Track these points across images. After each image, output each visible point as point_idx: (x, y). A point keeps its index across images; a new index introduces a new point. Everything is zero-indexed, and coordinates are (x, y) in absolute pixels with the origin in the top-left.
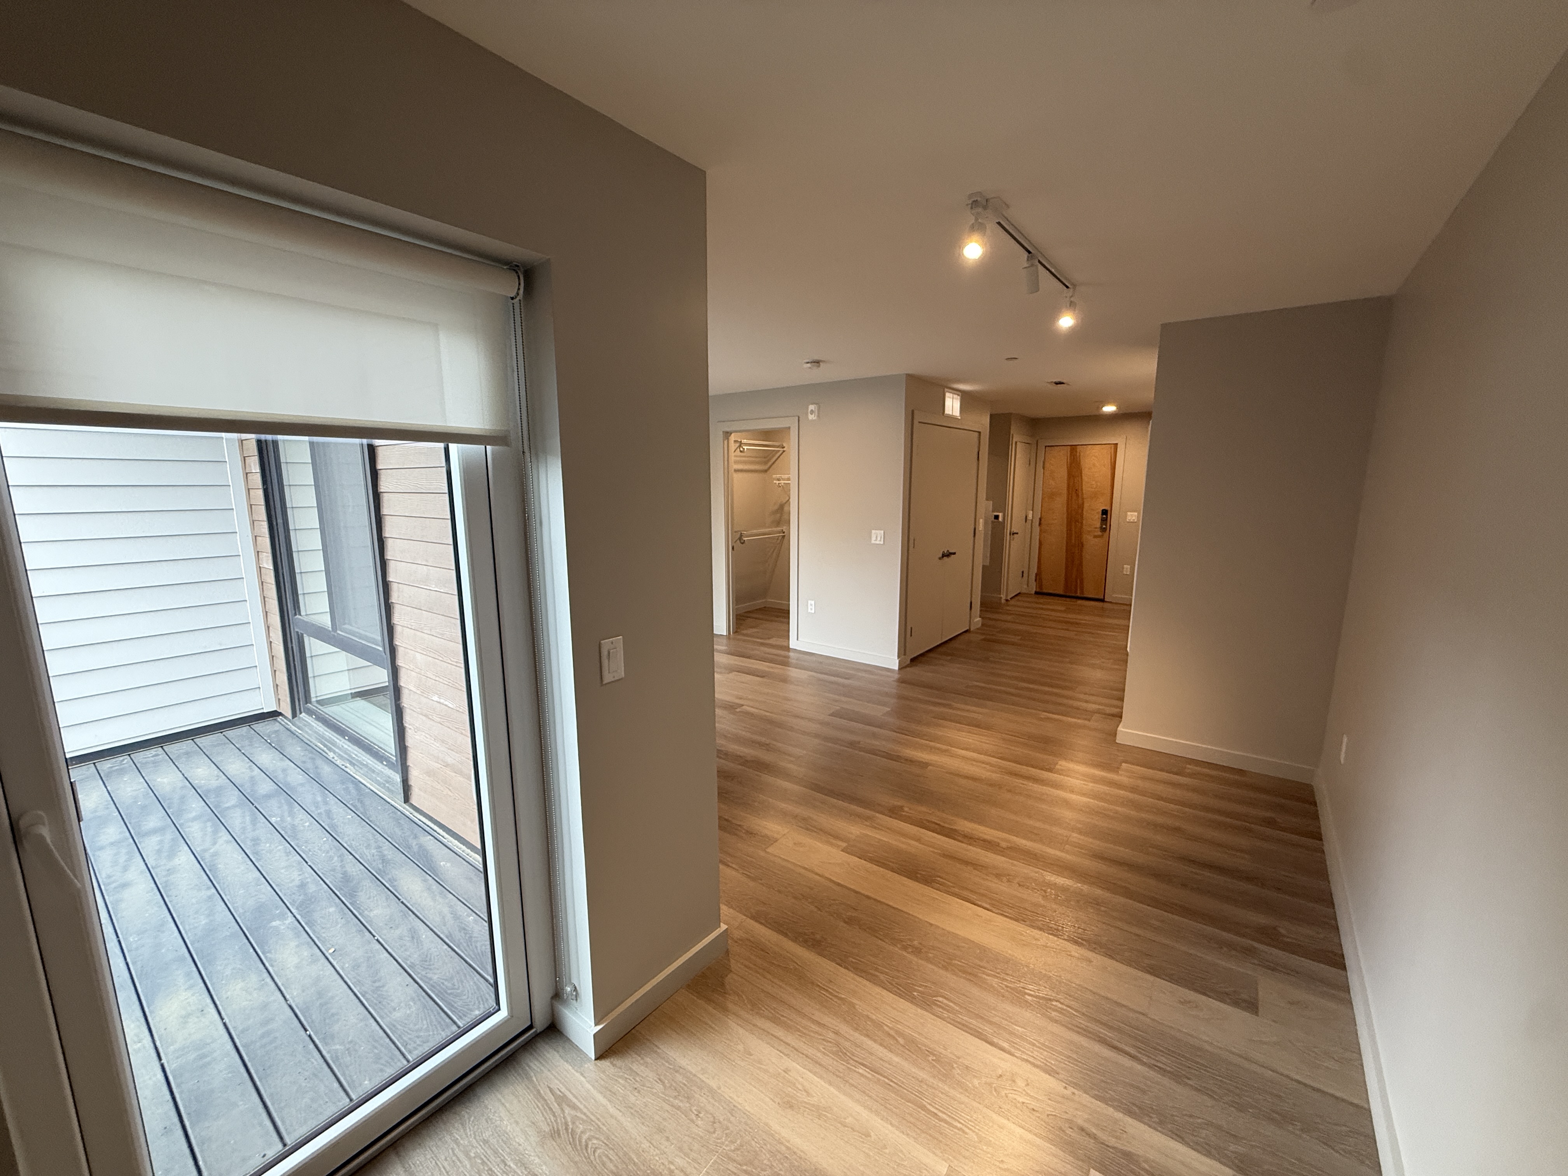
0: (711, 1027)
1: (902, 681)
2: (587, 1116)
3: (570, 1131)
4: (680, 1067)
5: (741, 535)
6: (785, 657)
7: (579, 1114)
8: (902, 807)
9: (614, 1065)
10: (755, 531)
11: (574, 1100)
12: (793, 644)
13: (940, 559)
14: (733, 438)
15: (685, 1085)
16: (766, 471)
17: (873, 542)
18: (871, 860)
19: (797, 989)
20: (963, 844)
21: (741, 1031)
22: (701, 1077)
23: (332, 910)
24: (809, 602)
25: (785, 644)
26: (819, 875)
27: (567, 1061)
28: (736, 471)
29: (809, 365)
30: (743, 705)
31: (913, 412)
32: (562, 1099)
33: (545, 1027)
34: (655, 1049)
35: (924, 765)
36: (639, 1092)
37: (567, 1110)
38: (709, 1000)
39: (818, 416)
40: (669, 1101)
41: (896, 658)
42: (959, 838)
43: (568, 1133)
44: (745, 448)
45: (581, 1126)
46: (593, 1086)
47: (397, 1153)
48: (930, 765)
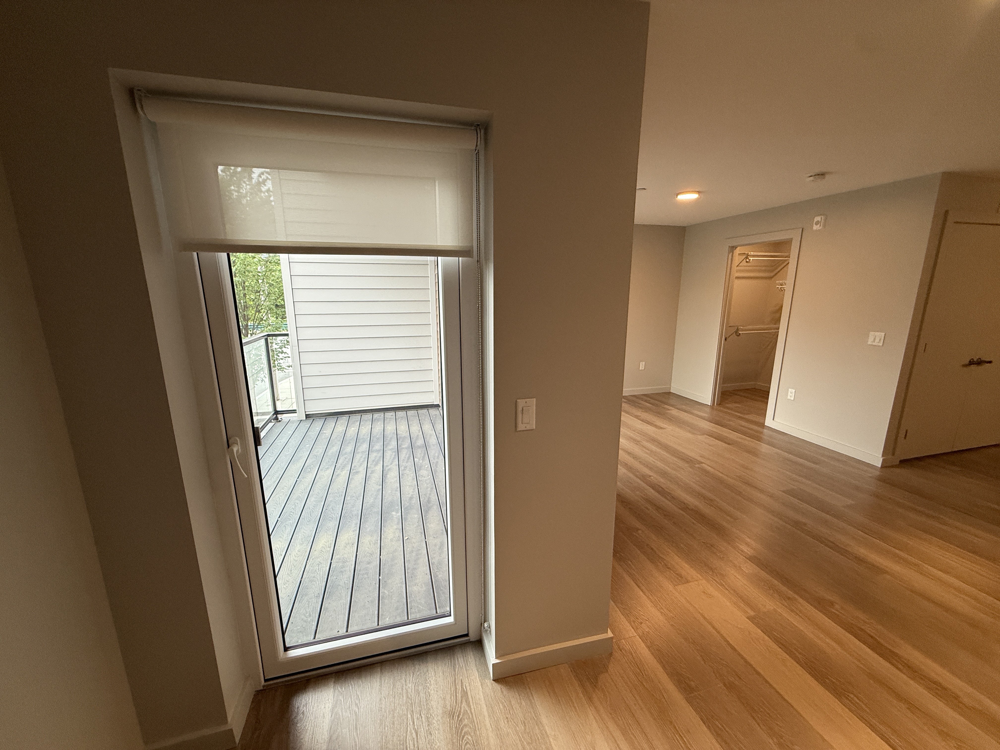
0: (575, 708)
1: (882, 479)
2: (472, 716)
3: (459, 719)
4: (541, 723)
5: (738, 330)
6: (757, 432)
7: (469, 712)
8: (832, 604)
9: (502, 692)
10: (750, 327)
11: (471, 699)
12: (769, 422)
13: (965, 366)
14: (738, 251)
15: (538, 739)
16: (771, 278)
17: (869, 343)
18: (777, 641)
19: (654, 719)
20: (903, 675)
21: (595, 724)
22: (551, 740)
23: (416, 516)
24: (790, 390)
25: (761, 421)
26: (716, 630)
27: (478, 670)
28: (737, 278)
29: (812, 178)
30: (702, 463)
31: (947, 212)
32: (465, 694)
33: (475, 640)
34: (531, 698)
35: (878, 570)
36: (508, 722)
37: (464, 704)
38: (583, 686)
39: (824, 226)
40: (523, 742)
41: (881, 456)
42: (900, 666)
43: (458, 718)
44: (751, 259)
45: (466, 720)
46: (484, 698)
47: (381, 670)
48: (887, 572)
